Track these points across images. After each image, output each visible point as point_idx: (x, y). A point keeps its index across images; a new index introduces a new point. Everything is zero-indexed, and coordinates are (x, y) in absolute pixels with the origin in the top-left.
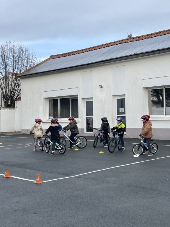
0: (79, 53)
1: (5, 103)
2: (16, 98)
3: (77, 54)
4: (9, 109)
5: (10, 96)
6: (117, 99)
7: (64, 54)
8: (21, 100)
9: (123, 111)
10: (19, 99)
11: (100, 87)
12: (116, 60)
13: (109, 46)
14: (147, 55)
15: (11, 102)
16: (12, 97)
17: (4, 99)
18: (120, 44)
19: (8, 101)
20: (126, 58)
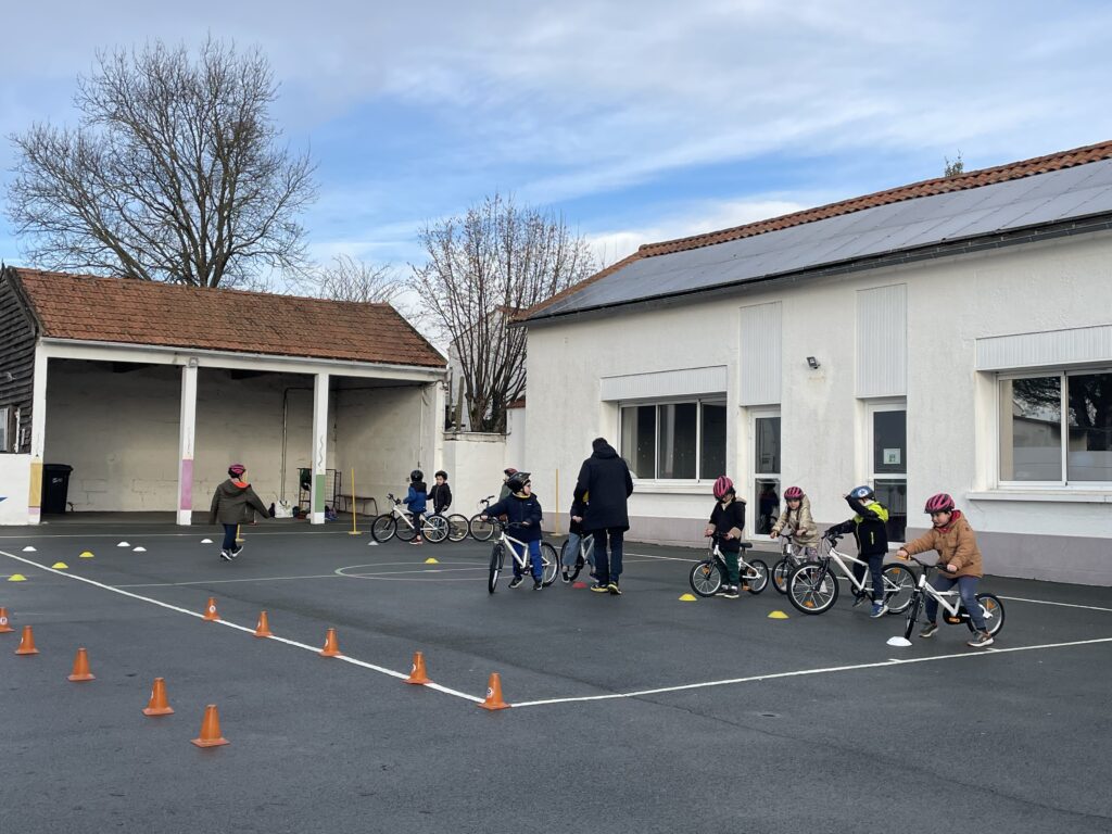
0: (742, 237)
1: (473, 414)
2: (512, 400)
3: (734, 239)
4: (483, 438)
5: (493, 388)
6: (875, 414)
7: (690, 239)
8: (524, 406)
9: (897, 461)
10: (520, 404)
11: (811, 365)
12: (873, 262)
13: (857, 210)
14: (993, 246)
15: (495, 414)
16: (498, 396)
17: (469, 401)
18: (899, 200)
19: (485, 407)
20: (913, 255)
